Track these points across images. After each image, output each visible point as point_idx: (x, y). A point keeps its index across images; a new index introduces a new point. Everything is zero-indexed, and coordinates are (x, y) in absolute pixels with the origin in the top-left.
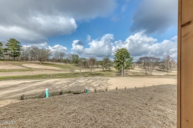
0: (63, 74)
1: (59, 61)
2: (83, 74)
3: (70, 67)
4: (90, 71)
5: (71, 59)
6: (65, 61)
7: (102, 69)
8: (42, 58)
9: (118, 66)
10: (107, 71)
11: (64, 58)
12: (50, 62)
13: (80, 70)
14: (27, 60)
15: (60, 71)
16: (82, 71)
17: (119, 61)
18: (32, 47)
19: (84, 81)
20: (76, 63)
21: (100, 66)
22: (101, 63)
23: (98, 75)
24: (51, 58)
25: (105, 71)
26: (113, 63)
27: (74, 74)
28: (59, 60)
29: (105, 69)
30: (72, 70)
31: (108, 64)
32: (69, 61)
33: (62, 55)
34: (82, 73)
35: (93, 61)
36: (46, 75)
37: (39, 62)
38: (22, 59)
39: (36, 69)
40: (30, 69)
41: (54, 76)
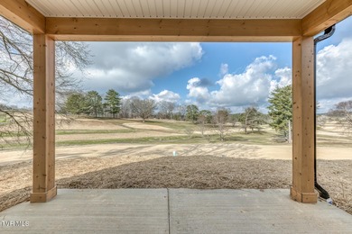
1: (168, 117)
2: (208, 138)
3: (184, 127)
4: (219, 133)
5: (186, 114)
6: (176, 117)
7: (242, 130)
8: (145, 113)
9: (280, 122)
10: (255, 132)
11: (175, 111)
12: (155, 120)
13: (202, 130)
14: (127, 117)
15: (171, 132)
16: (206, 133)
17: (279, 114)
18: (132, 98)
19: (211, 149)
20: (195, 119)
21: (238, 124)
22: (240, 118)
23: (235, 139)
24: (156, 112)
25: (249, 133)
26: (266, 117)
27: (193, 138)
28: (167, 115)
29: (248, 130)
30: (189, 131)
31: (256, 119)
32: (183, 116)
33: (171, 106)
34: (206, 136)
35: (224, 115)
36: (152, 138)
37: (141, 119)
38: (122, 117)
39: (139, 130)
40: (133, 130)
41: (163, 140)
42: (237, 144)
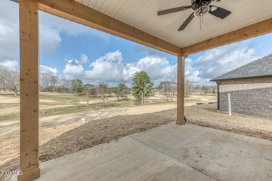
0: (61, 109)
1: (49, 90)
2: (93, 106)
3: (69, 99)
4: (102, 101)
5: (70, 87)
6: (59, 90)
7: (116, 99)
9: (138, 93)
10: (123, 100)
11: (57, 85)
13: (87, 101)
15: (55, 104)
16: (92, 102)
17: (138, 88)
19: (97, 114)
21: (113, 94)
22: (115, 90)
23: (112, 105)
25: (120, 100)
26: (130, 89)
27: (79, 107)
29: (120, 98)
30: (75, 102)
31: (124, 91)
32: (67, 89)
34: (91, 105)
35: (104, 89)
42: (115, 109)
